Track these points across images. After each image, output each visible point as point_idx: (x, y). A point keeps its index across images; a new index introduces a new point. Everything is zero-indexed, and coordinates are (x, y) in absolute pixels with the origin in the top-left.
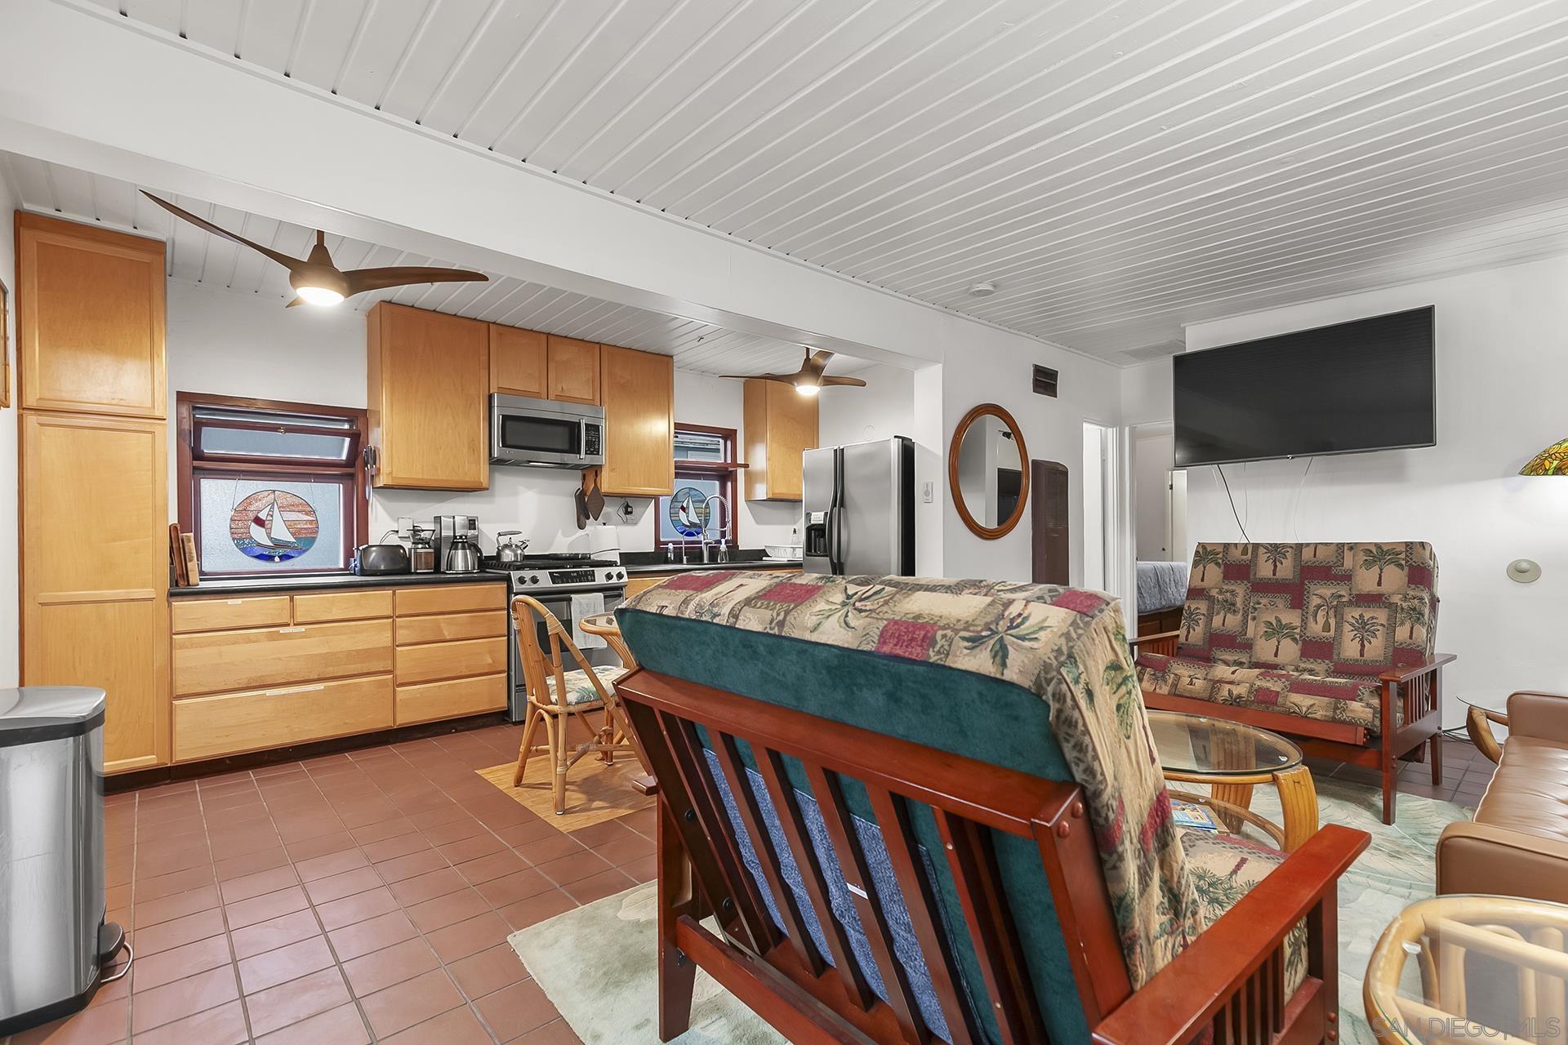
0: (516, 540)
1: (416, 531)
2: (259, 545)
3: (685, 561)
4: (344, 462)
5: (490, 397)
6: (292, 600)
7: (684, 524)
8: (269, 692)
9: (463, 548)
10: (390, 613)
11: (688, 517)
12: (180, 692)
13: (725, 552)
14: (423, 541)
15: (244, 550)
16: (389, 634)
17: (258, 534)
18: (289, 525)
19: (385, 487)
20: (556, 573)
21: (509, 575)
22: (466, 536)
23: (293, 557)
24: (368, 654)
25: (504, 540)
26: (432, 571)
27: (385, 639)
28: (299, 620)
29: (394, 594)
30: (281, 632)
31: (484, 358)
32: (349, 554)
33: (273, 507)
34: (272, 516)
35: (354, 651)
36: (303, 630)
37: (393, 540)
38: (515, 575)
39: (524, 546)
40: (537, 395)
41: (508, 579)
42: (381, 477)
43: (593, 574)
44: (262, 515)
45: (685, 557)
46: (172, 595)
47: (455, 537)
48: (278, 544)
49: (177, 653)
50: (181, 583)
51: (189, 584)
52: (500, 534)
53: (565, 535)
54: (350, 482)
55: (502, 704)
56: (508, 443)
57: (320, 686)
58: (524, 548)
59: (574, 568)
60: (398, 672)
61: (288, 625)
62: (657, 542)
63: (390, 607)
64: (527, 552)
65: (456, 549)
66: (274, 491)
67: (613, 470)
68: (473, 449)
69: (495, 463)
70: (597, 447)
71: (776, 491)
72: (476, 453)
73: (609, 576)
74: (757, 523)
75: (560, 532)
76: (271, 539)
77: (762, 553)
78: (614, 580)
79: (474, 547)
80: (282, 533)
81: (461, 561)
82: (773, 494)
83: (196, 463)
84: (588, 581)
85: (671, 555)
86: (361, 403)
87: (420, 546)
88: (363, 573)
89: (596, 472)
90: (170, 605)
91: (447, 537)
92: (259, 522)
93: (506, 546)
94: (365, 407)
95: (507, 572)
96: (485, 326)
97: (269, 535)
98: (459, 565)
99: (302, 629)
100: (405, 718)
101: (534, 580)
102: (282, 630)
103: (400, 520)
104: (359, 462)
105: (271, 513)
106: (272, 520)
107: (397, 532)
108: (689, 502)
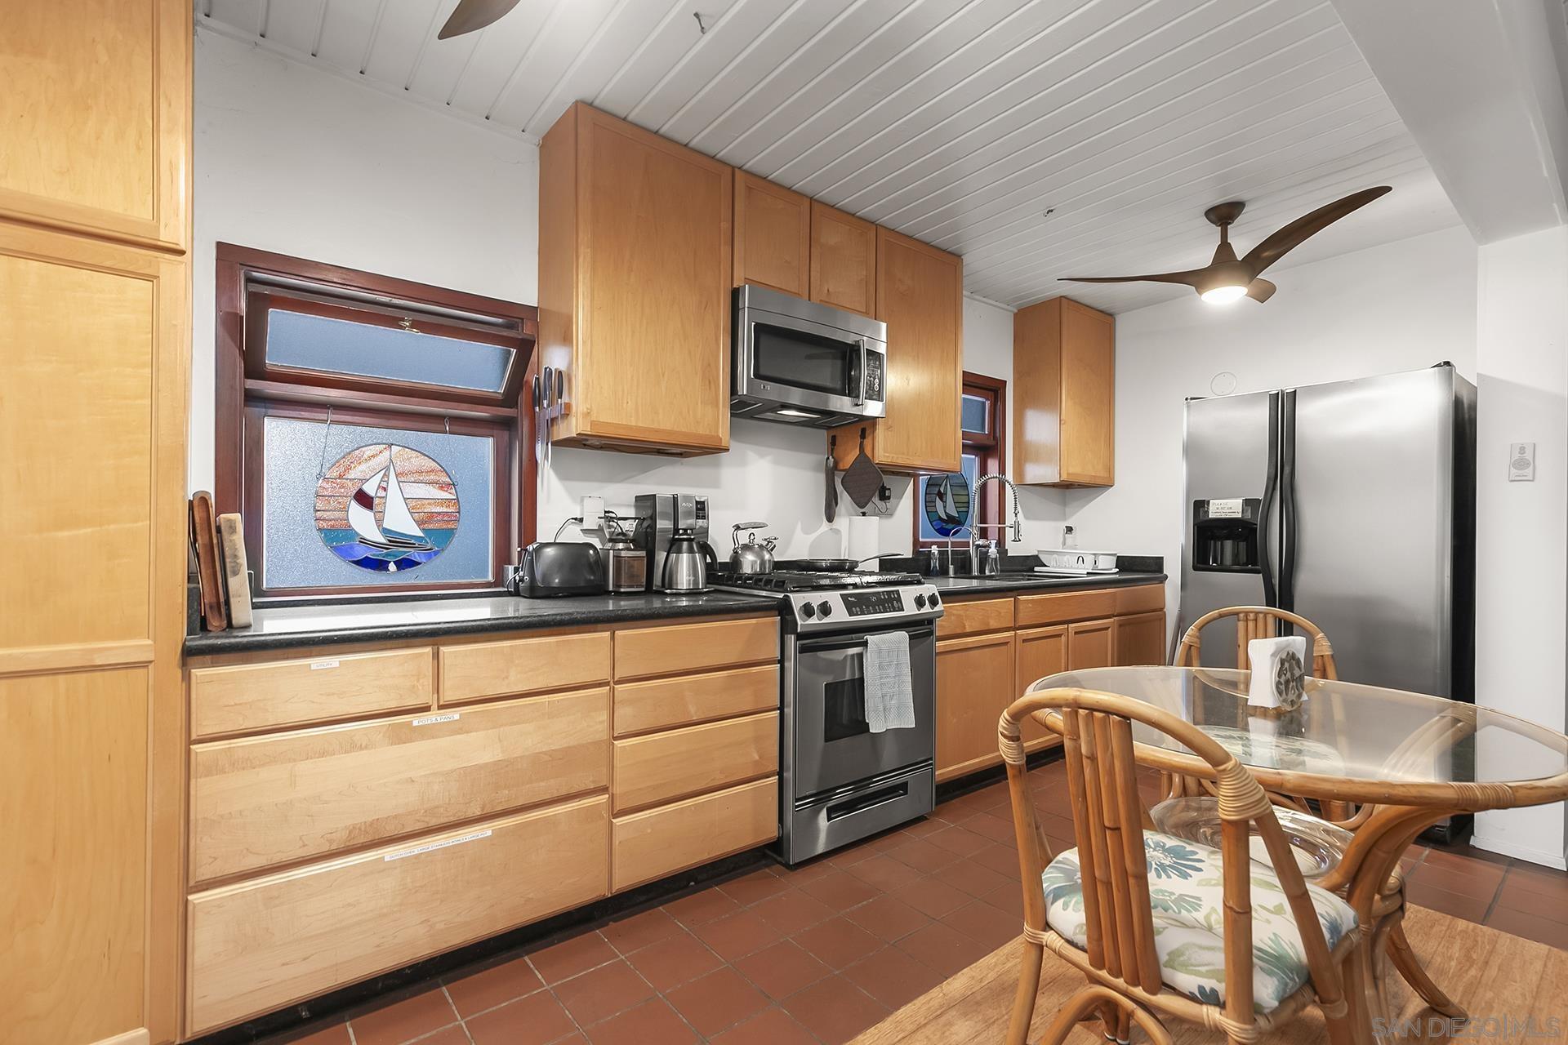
0: (760, 537)
1: (608, 517)
2: (363, 541)
3: (952, 573)
4: (500, 397)
5: (735, 294)
6: (436, 656)
7: (941, 519)
8: (390, 853)
9: (691, 551)
10: (604, 674)
11: (945, 507)
12: (203, 872)
13: (996, 559)
14: (622, 537)
16: (604, 716)
17: (362, 522)
18: (413, 505)
19: (579, 442)
20: (844, 596)
21: (787, 600)
22: (692, 530)
24: (565, 758)
25: (743, 536)
26: (643, 589)
27: (595, 726)
28: (448, 696)
29: (610, 637)
30: (415, 723)
31: (725, 227)
32: (503, 558)
33: (386, 475)
34: (385, 489)
35: (545, 753)
36: (457, 717)
37: (574, 535)
38: (798, 600)
39: (770, 546)
40: (797, 295)
41: (784, 608)
42: (574, 420)
43: (899, 600)
44: (370, 489)
45: (951, 567)
46: (189, 654)
47: (676, 530)
48: (396, 540)
49: (202, 788)
50: (214, 623)
51: (230, 625)
52: (738, 528)
53: (806, 531)
54: (506, 434)
55: (771, 832)
56: (763, 372)
57: (485, 831)
58: (772, 550)
60: (618, 789)
61: (427, 709)
62: (916, 542)
63: (608, 663)
64: (778, 557)
65: (679, 551)
66: (388, 446)
67: (889, 428)
68: (710, 381)
69: (742, 410)
70: (878, 388)
71: (1071, 470)
72: (713, 388)
73: (920, 602)
74: (1027, 517)
75: (799, 526)
76: (385, 531)
77: (1036, 560)
78: (927, 609)
79: (706, 549)
81: (686, 570)
82: (1068, 474)
83: (252, 384)
85: (935, 563)
86: (527, 294)
87: (621, 546)
88: (535, 592)
89: (863, 431)
90: (187, 678)
91: (664, 531)
92: (364, 499)
93: (747, 547)
94: (533, 302)
95: (781, 596)
96: (729, 171)
97: (379, 522)
98: (684, 581)
99: (455, 714)
100: (625, 877)
101: (825, 609)
102: (417, 720)
103: (586, 501)
104: (523, 398)
105: (384, 484)
106: (385, 498)
107: (581, 520)
108: (946, 485)
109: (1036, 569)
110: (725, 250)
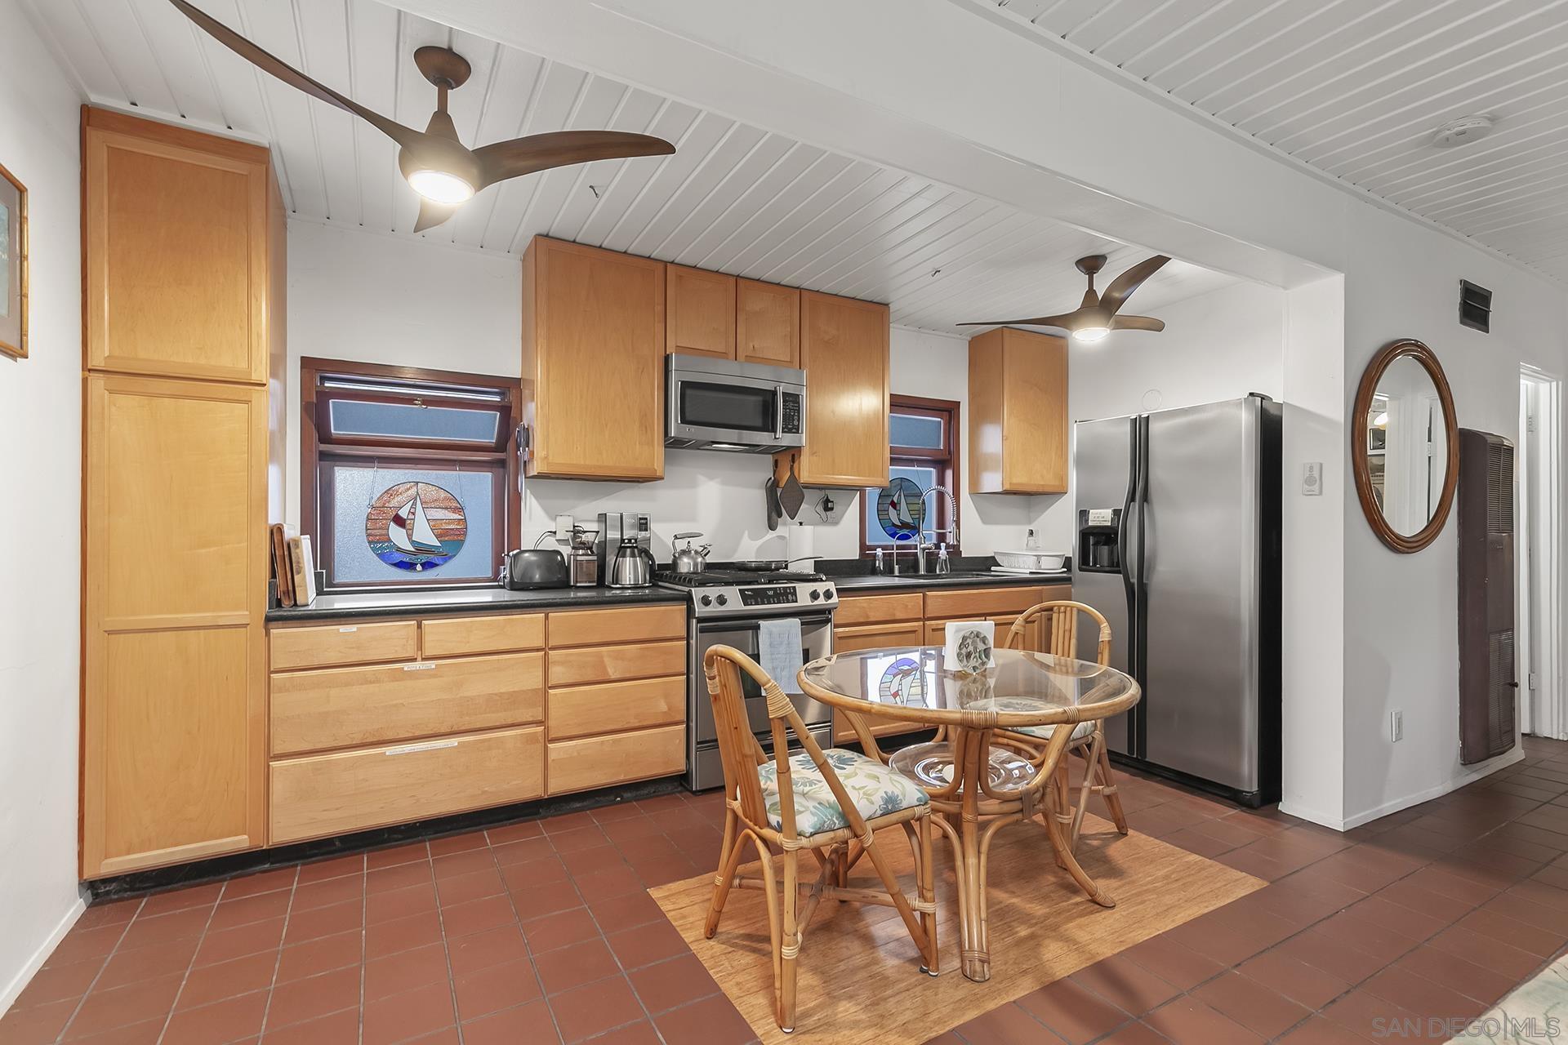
0: (696, 544)
1: (576, 532)
2: (399, 550)
3: (897, 573)
4: (493, 445)
5: (667, 359)
6: (419, 626)
7: (894, 525)
8: (390, 750)
9: (633, 555)
10: (540, 643)
11: (899, 515)
12: (277, 749)
13: (946, 560)
14: (584, 545)
15: (382, 556)
16: (540, 673)
17: (397, 535)
18: (433, 524)
19: (541, 476)
20: (748, 590)
21: (690, 593)
22: (636, 540)
23: (436, 565)
24: (512, 699)
25: (681, 545)
26: (595, 584)
27: (532, 680)
28: (428, 652)
29: (547, 617)
30: (406, 669)
31: (659, 308)
32: (499, 562)
33: (414, 504)
34: (413, 513)
35: (496, 694)
36: (434, 667)
37: (550, 544)
38: (697, 593)
39: (705, 552)
40: (723, 355)
41: (688, 599)
42: (535, 462)
43: (794, 593)
44: (403, 513)
45: (896, 567)
46: (269, 620)
47: (623, 540)
48: (421, 548)
49: (275, 698)
50: (286, 603)
51: (295, 604)
52: (676, 537)
53: (753, 538)
54: (501, 470)
55: (680, 766)
56: (689, 417)
57: (454, 742)
58: (705, 555)
59: (769, 583)
60: (552, 723)
61: (414, 660)
62: (863, 547)
63: (542, 636)
64: (709, 559)
65: (624, 556)
66: (417, 483)
67: (813, 454)
68: (645, 426)
69: (673, 444)
70: (796, 423)
71: (1015, 481)
72: (649, 432)
73: (814, 595)
74: (985, 522)
75: (746, 532)
76: (413, 543)
77: (989, 562)
78: (821, 601)
79: (645, 553)
80: (425, 535)
81: (630, 571)
82: (1010, 484)
83: (324, 447)
84: (788, 602)
85: (879, 564)
86: (512, 370)
87: (581, 552)
88: (514, 586)
89: (793, 456)
90: (268, 634)
91: (614, 540)
92: (399, 521)
93: (683, 552)
94: (520, 377)
95: (687, 589)
96: (661, 266)
97: (410, 537)
98: (627, 578)
99: (432, 664)
100: (560, 784)
101: (722, 601)
102: (407, 666)
103: (558, 518)
104: (511, 445)
105: (412, 510)
106: (414, 519)
107: (555, 533)
108: (900, 495)
109: (993, 568)
110: (660, 327)
